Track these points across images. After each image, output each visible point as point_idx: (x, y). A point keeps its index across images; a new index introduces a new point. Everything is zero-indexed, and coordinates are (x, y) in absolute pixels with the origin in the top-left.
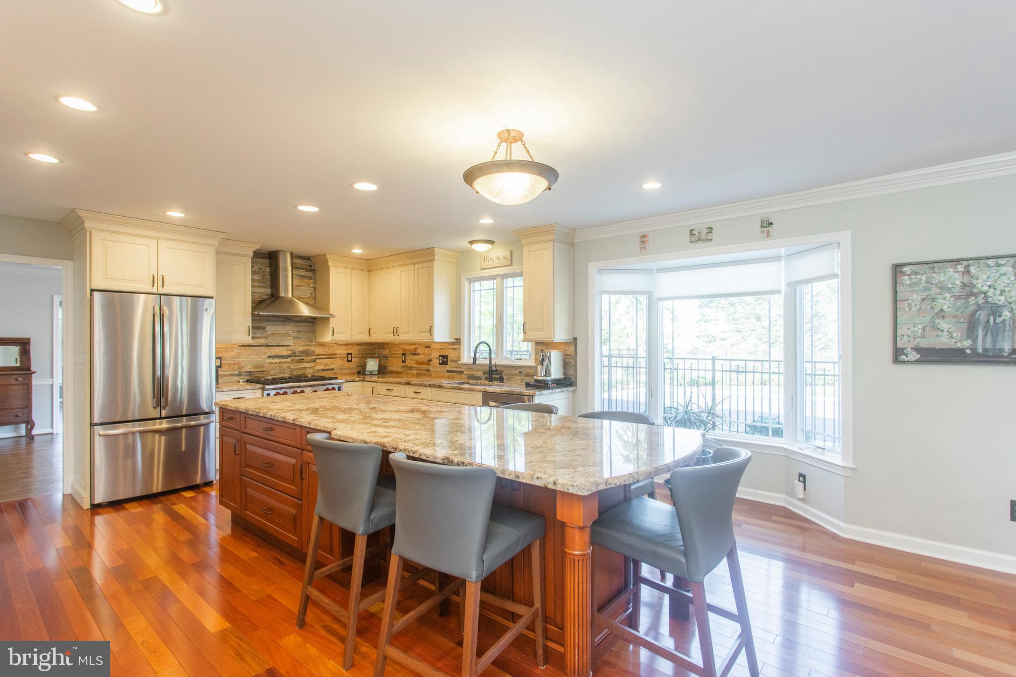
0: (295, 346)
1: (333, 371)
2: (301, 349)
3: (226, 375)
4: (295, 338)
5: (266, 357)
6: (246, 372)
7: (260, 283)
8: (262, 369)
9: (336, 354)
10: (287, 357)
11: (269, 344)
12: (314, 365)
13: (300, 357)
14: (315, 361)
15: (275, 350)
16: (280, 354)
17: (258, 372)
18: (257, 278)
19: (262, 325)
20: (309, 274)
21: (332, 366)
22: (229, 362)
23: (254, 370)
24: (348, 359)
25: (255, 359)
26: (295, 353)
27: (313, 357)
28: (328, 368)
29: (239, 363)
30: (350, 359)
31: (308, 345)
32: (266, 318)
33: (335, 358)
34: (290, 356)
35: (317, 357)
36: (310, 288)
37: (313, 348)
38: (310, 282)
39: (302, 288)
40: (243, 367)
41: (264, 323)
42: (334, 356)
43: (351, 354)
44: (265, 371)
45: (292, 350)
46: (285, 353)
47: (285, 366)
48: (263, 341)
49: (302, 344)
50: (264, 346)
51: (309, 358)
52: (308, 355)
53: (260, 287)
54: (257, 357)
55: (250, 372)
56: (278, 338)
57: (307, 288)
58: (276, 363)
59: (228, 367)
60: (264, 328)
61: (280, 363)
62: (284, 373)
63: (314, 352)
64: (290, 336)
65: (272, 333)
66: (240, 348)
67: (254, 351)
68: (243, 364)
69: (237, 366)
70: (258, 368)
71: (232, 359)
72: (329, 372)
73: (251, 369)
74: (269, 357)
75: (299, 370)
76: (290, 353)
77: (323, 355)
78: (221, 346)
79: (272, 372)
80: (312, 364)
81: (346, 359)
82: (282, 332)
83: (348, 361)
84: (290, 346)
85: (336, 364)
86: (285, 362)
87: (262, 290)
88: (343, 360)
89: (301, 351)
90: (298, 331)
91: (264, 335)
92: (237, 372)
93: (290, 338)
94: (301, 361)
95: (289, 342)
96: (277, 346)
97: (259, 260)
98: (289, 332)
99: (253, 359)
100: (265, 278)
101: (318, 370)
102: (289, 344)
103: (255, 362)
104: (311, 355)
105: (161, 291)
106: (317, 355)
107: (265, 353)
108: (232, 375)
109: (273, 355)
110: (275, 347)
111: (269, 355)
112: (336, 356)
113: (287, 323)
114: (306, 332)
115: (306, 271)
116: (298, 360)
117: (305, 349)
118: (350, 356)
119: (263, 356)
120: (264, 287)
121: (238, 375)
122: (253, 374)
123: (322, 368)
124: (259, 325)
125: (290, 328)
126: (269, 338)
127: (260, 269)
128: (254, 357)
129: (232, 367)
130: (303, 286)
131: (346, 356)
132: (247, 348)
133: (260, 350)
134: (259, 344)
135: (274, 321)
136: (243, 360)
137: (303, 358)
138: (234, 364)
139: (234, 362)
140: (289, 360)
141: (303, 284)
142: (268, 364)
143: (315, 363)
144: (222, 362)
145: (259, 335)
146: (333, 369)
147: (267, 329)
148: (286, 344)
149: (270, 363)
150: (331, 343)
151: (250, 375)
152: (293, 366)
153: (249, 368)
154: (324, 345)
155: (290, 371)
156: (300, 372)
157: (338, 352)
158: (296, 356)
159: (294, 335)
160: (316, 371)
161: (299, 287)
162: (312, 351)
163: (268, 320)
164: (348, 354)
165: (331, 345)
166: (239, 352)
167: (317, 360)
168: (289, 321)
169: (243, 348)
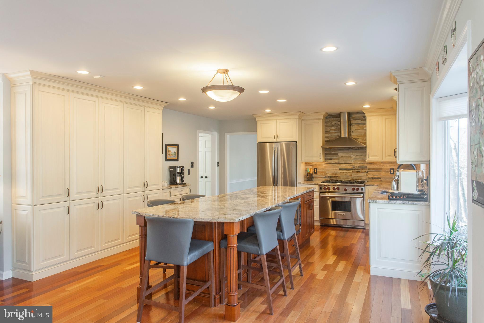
0: (354, 163)
1: (380, 179)
2: (358, 165)
3: (319, 177)
4: (354, 159)
5: (338, 169)
6: (328, 176)
7: (335, 130)
8: (336, 175)
9: (382, 169)
10: (350, 169)
11: (340, 162)
12: (367, 175)
13: (358, 170)
14: (367, 173)
15: (343, 166)
16: (346, 168)
17: (334, 176)
18: (334, 128)
19: (336, 152)
20: (363, 122)
21: (379, 176)
22: (321, 171)
23: (332, 176)
24: (390, 171)
25: (333, 170)
26: (355, 168)
27: (366, 170)
28: (376, 177)
29: (325, 172)
30: (392, 172)
31: (363, 163)
32: (338, 149)
33: (381, 171)
34: (352, 169)
35: (368, 170)
36: (364, 130)
37: (366, 165)
38: (364, 126)
39: (359, 130)
40: (327, 174)
41: (338, 151)
42: (380, 170)
43: (393, 169)
44: (338, 177)
45: (353, 166)
46: (349, 167)
47: (349, 174)
48: (337, 161)
49: (359, 162)
50: (337, 163)
51: (364, 171)
52: (363, 169)
53: (335, 133)
54: (334, 169)
55: (330, 176)
56: (345, 159)
57: (362, 130)
58: (344, 172)
59: (320, 173)
60: (337, 154)
61: (346, 172)
62: (348, 178)
63: (366, 167)
64: (352, 158)
65: (342, 157)
66: (326, 164)
67: (332, 166)
68: (327, 172)
69: (324, 173)
70: (334, 175)
71: (322, 170)
72: (377, 180)
73: (331, 175)
74: (340, 169)
75: (357, 177)
76: (351, 167)
77: (373, 169)
78: (317, 163)
79: (341, 177)
80: (365, 174)
81: (389, 172)
82: (347, 156)
83: (391, 173)
84: (351, 163)
85: (382, 175)
86: (349, 172)
87: (336, 134)
88: (387, 173)
89: (358, 167)
90: (357, 155)
91: (337, 158)
92: (324, 176)
93: (351, 159)
94: (358, 172)
95: (351, 161)
96: (344, 163)
97: (335, 119)
98: (351, 156)
99: (332, 170)
100: (338, 128)
101: (369, 178)
102: (351, 162)
103: (333, 171)
104: (365, 169)
105: (278, 141)
106: (369, 169)
107: (338, 167)
108: (322, 177)
109: (342, 168)
110: (343, 164)
111: (340, 168)
112: (382, 170)
113: (350, 151)
114: (362, 156)
115: (361, 120)
116: (357, 171)
117: (360, 165)
118: (392, 170)
119: (336, 169)
120: (338, 132)
121: (325, 178)
122: (332, 178)
123: (372, 177)
124: (335, 152)
125: (352, 153)
126: (340, 159)
127: (335, 123)
128: (332, 169)
129: (322, 173)
130: (359, 129)
131: (390, 170)
132: (329, 164)
133: (335, 166)
134: (335, 162)
135: (343, 150)
136: (327, 170)
137: (360, 170)
138: (323, 172)
139: (323, 171)
140: (351, 171)
141: (360, 128)
142: (339, 173)
143: (367, 174)
144: (318, 171)
145: (335, 158)
146: (380, 178)
147: (339, 154)
148: (349, 162)
149: (341, 172)
150: (378, 162)
151: (330, 178)
152: (353, 175)
153: (329, 174)
154: (373, 163)
155: (352, 177)
156: (357, 178)
157: (383, 167)
158: (355, 169)
159: (354, 157)
160: (368, 178)
161: (357, 130)
162: (365, 166)
163: (339, 150)
164: (391, 169)
165: (378, 163)
166: (325, 166)
167: (369, 172)
168: (351, 149)
169: (327, 164)
